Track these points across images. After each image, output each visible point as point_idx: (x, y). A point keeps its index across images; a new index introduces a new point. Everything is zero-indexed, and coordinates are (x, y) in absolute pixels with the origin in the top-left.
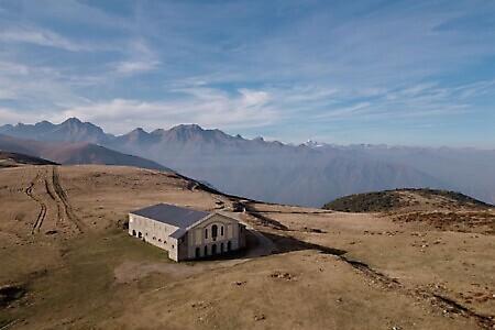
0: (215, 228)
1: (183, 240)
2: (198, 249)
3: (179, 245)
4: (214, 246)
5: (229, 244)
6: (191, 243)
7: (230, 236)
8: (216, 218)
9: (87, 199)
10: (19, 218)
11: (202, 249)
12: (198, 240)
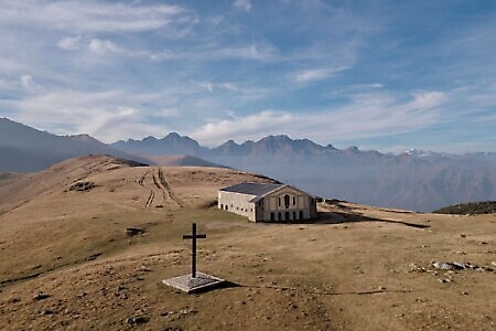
0: (287, 198)
1: (260, 204)
2: (272, 214)
3: (256, 208)
4: (287, 214)
5: (301, 212)
6: (266, 208)
7: (301, 207)
8: (288, 190)
9: (185, 189)
10: (135, 199)
11: (277, 214)
12: (272, 206)
